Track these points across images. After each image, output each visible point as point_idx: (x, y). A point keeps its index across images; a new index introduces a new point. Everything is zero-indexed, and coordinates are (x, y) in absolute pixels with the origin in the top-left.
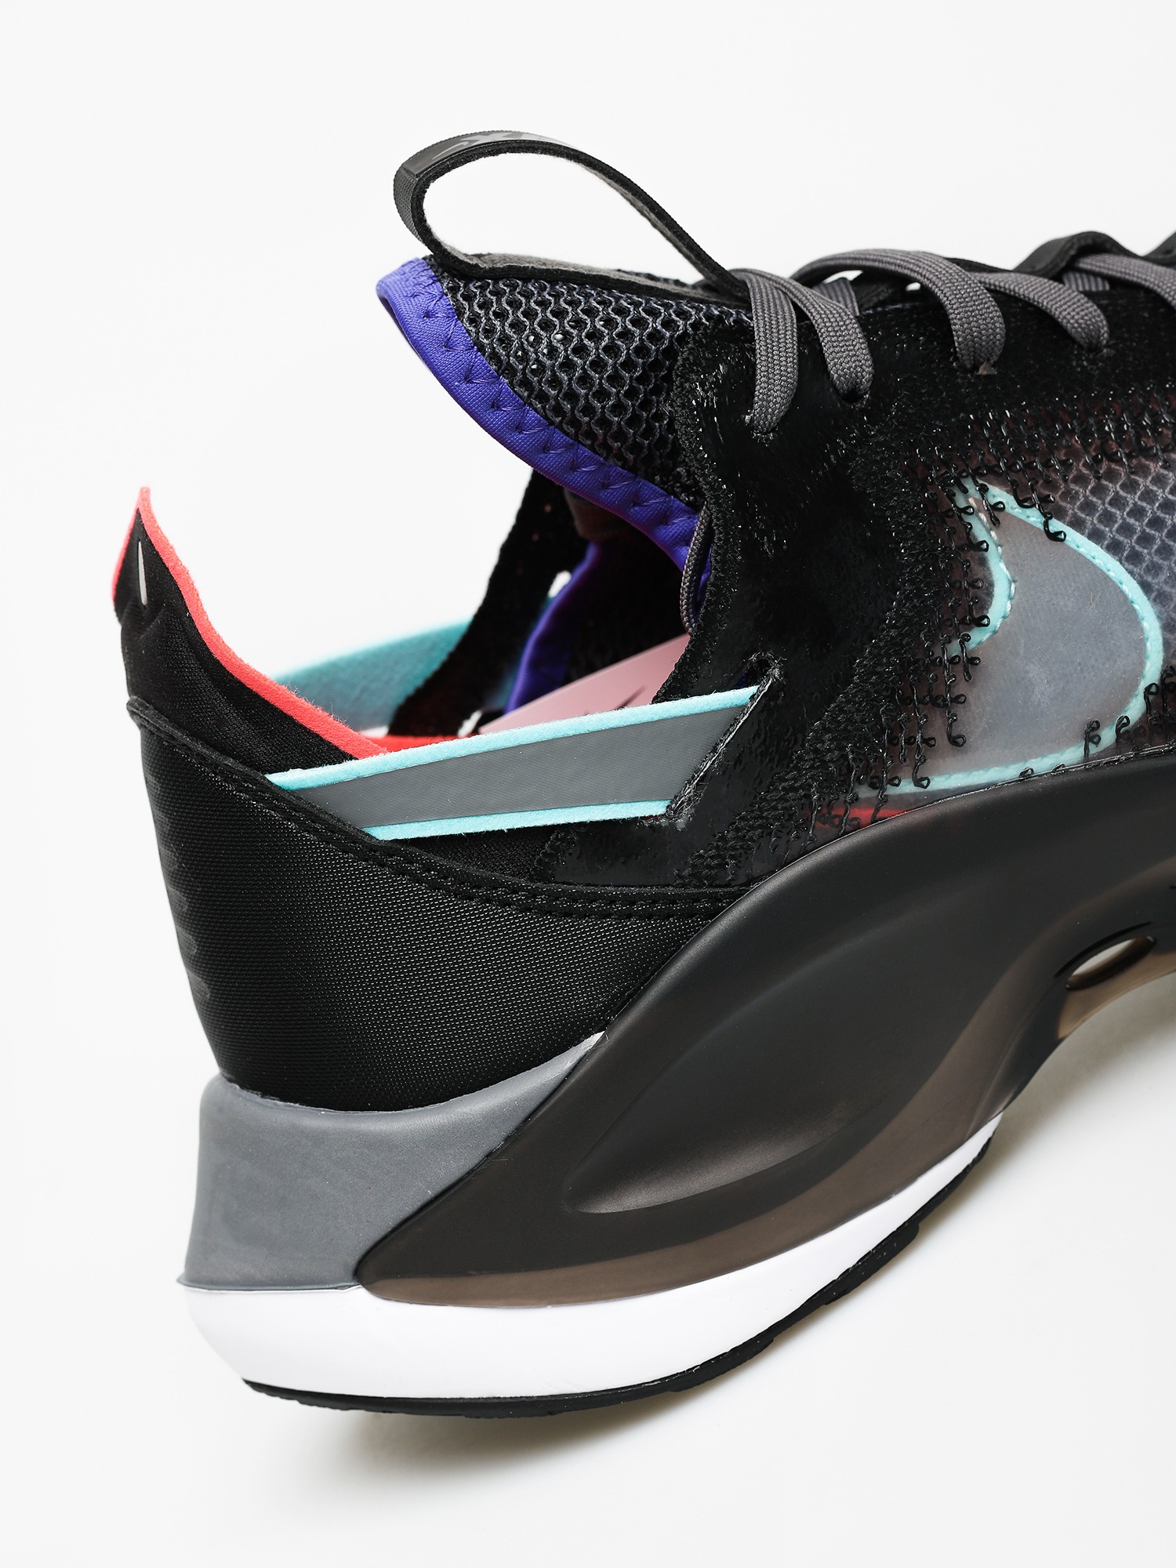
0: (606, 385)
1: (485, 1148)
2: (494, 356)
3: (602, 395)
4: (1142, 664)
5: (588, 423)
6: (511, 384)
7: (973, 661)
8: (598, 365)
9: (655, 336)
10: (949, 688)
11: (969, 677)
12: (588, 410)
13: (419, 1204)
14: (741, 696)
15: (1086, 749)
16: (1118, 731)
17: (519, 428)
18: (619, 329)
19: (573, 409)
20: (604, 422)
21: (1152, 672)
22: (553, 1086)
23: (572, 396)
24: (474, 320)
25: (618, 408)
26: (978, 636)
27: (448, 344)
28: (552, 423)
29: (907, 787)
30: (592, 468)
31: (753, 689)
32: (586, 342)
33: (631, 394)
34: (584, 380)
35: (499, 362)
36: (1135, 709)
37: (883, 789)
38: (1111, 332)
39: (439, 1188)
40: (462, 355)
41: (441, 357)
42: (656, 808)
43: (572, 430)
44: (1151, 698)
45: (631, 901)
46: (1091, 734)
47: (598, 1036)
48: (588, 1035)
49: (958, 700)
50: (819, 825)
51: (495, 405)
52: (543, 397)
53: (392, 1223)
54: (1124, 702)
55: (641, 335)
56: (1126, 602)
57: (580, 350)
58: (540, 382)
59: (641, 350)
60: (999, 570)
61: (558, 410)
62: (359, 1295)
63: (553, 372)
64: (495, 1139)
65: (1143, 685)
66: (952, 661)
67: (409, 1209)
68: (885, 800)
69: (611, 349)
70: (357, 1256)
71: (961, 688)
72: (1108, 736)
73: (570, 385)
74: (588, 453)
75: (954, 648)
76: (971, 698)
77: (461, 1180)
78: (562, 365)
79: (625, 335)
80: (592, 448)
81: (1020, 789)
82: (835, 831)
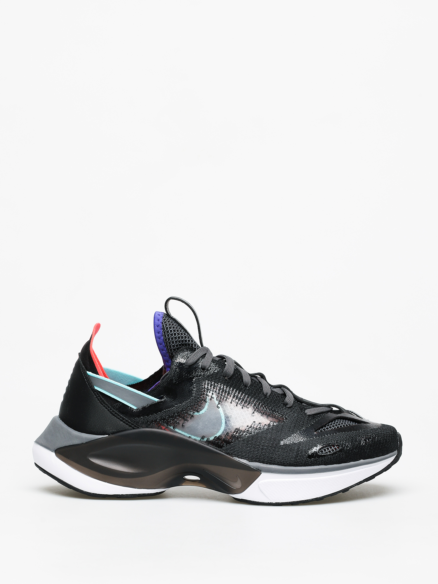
0: (174, 342)
1: (82, 442)
2: (163, 326)
3: (173, 342)
4: (217, 433)
5: (168, 345)
6: (163, 331)
7: (193, 416)
8: (175, 338)
9: (186, 341)
10: (187, 418)
11: (191, 418)
12: (170, 343)
13: (69, 445)
14: (156, 400)
15: (201, 439)
16: (207, 439)
17: (159, 338)
18: (182, 336)
19: (168, 341)
20: (170, 346)
21: (217, 435)
22: (96, 439)
23: (169, 339)
24: (164, 320)
25: (174, 346)
26: (196, 413)
27: (158, 320)
28: (164, 341)
29: (172, 428)
30: (165, 352)
31: (159, 400)
32: (177, 334)
33: (177, 346)
34: (172, 338)
35: (163, 327)
36: (212, 438)
37: (168, 426)
38: (250, 386)
39: (73, 444)
40: (159, 323)
41: (156, 321)
42: (135, 408)
43: (166, 344)
44: (215, 438)
45: (123, 419)
46: (203, 438)
47: (107, 436)
48: (106, 435)
49: (187, 421)
50: (156, 425)
51: (159, 333)
52: (165, 336)
53: (64, 446)
54: (211, 437)
55: (184, 339)
56: (221, 423)
57: (175, 334)
58: (166, 334)
59: (182, 341)
60: (206, 406)
61: (166, 340)
62: (54, 454)
63: (169, 334)
64: (84, 442)
65: (215, 436)
66: (190, 414)
67: (67, 445)
68: (167, 427)
69: (179, 338)
70: (57, 448)
71: (189, 419)
72: (205, 439)
73: (170, 338)
74: (166, 349)
75: (192, 413)
76: (189, 421)
77: (76, 445)
78: (171, 334)
79: (182, 337)
80: (167, 349)
81: (187, 438)
82: (158, 427)
